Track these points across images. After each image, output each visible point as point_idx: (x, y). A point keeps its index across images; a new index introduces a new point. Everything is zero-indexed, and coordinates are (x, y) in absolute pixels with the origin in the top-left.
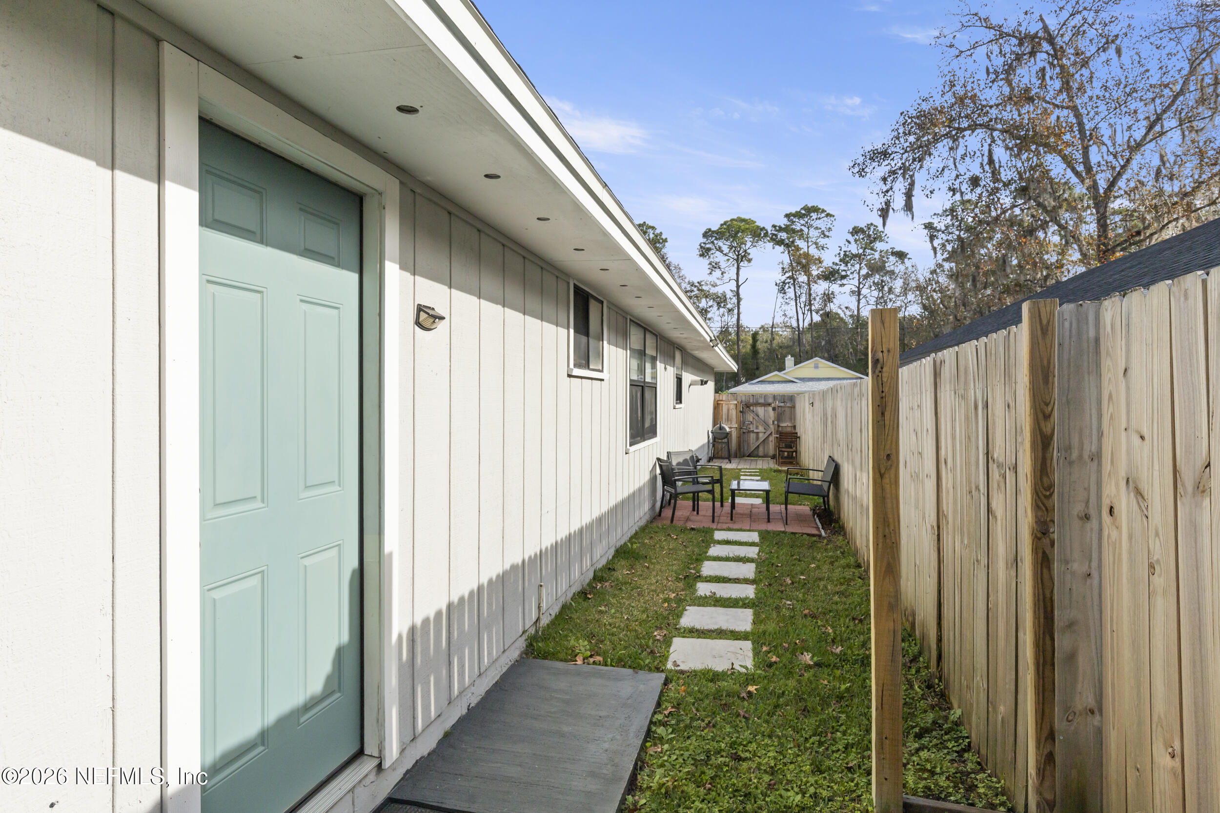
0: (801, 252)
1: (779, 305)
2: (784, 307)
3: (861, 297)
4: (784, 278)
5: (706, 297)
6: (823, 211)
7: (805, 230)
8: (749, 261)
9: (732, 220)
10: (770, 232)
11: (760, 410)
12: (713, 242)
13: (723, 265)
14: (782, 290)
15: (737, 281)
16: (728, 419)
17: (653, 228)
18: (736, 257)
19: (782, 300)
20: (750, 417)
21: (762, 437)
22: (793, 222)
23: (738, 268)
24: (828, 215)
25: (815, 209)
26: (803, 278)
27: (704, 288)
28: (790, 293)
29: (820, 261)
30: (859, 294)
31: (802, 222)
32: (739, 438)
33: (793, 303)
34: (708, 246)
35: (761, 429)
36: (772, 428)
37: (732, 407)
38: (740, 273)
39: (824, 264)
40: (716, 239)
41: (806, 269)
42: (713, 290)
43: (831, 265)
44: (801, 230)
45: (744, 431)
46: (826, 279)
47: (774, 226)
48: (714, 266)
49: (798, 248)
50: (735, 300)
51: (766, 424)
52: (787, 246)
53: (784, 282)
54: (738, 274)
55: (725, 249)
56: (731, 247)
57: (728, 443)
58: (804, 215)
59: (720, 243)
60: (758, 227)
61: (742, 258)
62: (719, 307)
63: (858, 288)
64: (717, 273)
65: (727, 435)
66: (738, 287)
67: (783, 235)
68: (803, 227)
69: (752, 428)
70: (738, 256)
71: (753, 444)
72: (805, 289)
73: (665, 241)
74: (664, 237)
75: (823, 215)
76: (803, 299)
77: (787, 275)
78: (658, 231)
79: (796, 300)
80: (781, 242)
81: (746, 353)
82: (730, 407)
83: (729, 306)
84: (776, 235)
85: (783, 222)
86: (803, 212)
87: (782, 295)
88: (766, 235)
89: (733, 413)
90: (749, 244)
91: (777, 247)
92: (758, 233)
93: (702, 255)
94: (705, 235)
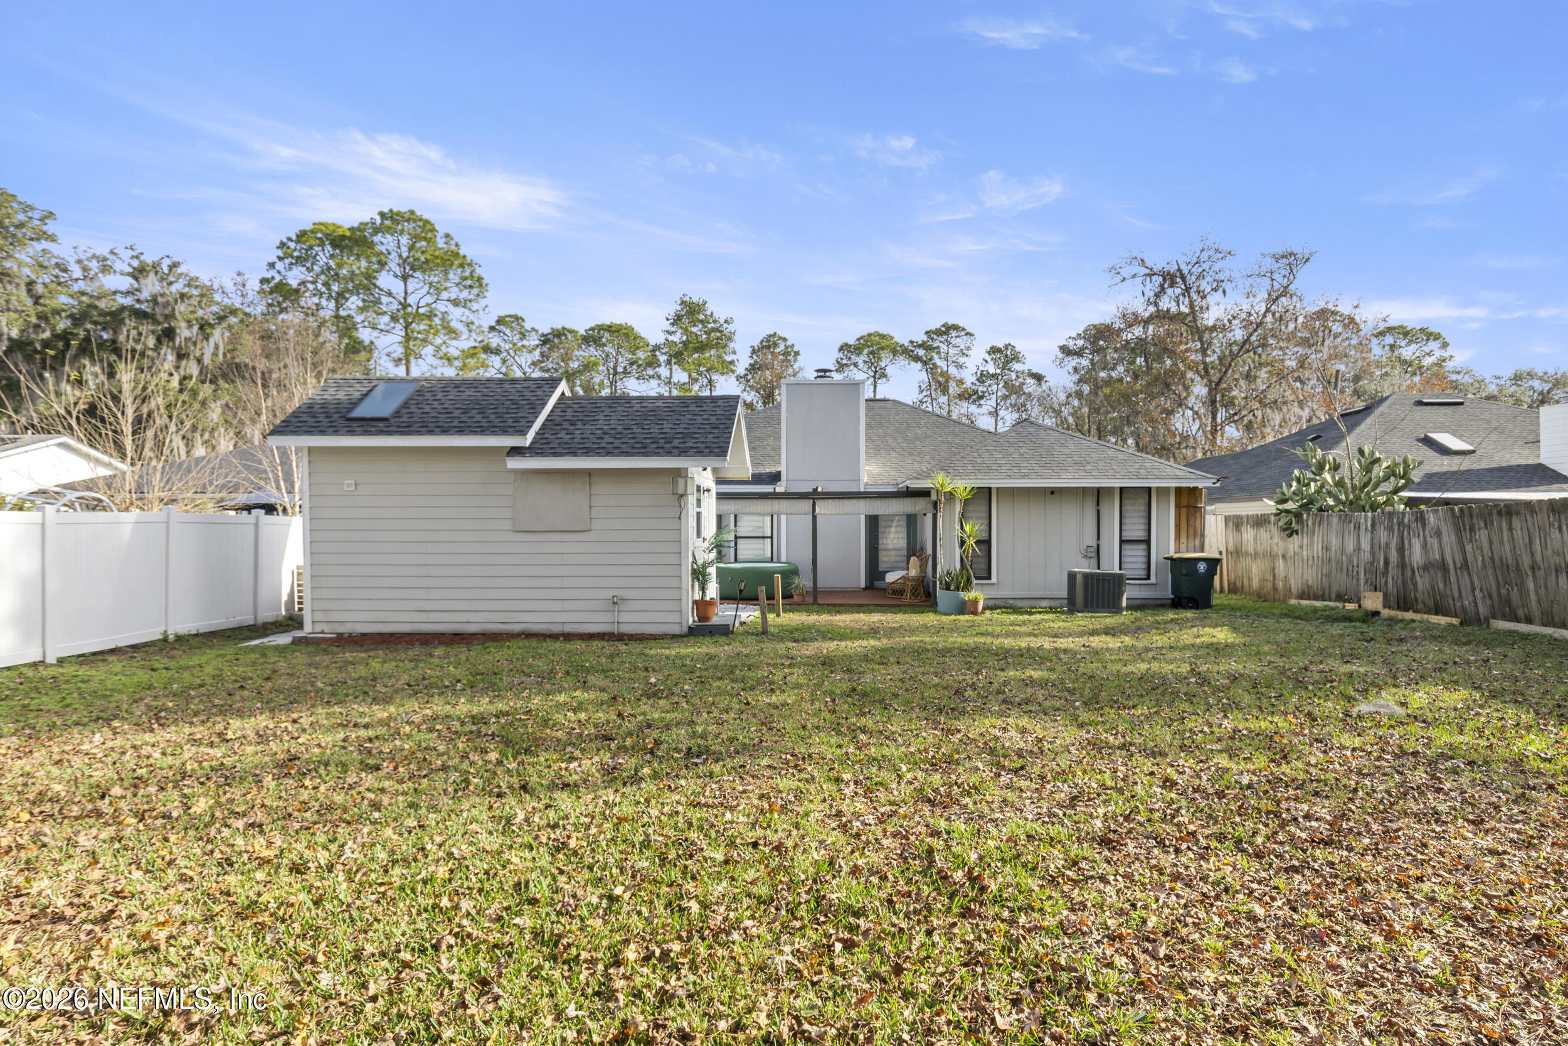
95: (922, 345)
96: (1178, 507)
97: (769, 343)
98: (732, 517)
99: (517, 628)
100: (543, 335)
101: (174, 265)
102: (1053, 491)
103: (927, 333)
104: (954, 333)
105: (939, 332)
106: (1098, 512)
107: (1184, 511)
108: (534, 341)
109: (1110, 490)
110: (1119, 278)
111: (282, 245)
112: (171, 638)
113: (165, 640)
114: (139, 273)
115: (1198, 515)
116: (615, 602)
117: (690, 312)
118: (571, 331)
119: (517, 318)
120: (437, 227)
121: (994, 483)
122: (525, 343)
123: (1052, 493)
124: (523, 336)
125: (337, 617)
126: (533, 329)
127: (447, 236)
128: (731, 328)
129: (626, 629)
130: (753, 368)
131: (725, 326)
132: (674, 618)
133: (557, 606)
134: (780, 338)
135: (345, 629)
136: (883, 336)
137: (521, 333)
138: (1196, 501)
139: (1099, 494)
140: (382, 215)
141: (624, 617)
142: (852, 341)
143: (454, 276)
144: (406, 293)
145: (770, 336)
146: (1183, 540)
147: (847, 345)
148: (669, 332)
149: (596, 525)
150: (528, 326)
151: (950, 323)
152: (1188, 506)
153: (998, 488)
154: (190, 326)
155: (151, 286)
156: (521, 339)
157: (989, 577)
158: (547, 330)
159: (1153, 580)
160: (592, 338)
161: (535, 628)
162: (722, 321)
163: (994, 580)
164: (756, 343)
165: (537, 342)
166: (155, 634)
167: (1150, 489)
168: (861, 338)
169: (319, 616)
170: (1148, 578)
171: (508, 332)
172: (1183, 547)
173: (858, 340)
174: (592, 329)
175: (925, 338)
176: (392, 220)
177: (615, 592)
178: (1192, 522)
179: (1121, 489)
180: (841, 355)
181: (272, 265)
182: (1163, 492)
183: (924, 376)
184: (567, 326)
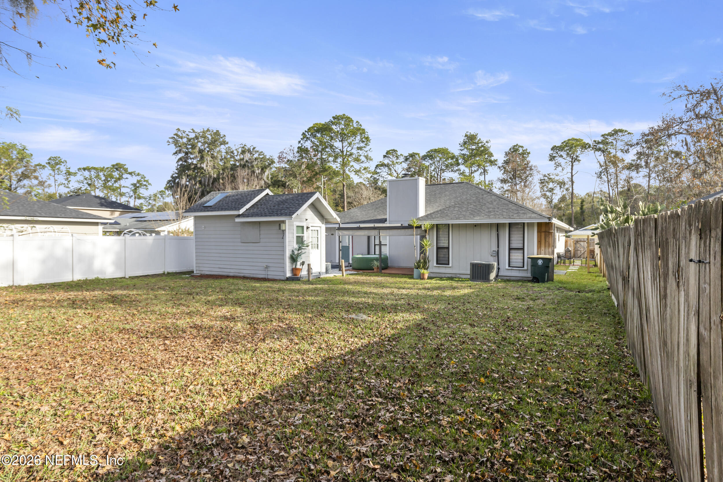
0: (612, 155)
1: (597, 185)
2: (600, 186)
3: (651, 178)
4: (601, 169)
5: (553, 182)
6: (626, 131)
7: (614, 142)
8: (579, 161)
9: (569, 140)
10: (591, 144)
11: (582, 243)
12: (557, 153)
13: (563, 164)
14: (600, 177)
15: (572, 173)
16: (570, 246)
17: (522, 147)
18: (571, 160)
19: (599, 182)
20: (578, 245)
21: (582, 252)
22: (607, 139)
23: (572, 166)
24: (629, 133)
25: (621, 131)
26: (612, 170)
27: (551, 177)
28: (604, 178)
29: (623, 160)
30: (649, 177)
31: (612, 138)
32: (574, 252)
33: (606, 184)
34: (554, 155)
35: (582, 249)
36: (586, 249)
37: (572, 242)
38: (574, 168)
39: (626, 162)
40: (559, 151)
41: (615, 164)
42: (557, 178)
43: (630, 162)
44: (612, 142)
45: (576, 250)
46: (628, 169)
47: (595, 141)
48: (558, 165)
49: (610, 153)
50: (570, 183)
51: (584, 248)
52: (603, 151)
53: (601, 172)
54: (572, 169)
55: (565, 156)
56: (568, 154)
57: (570, 254)
58: (613, 134)
59: (562, 153)
60: (584, 143)
61: (575, 160)
62: (561, 187)
63: (649, 173)
64: (560, 168)
65: (570, 251)
66: (572, 176)
67: (601, 146)
68: (613, 141)
69: (579, 249)
70: (572, 159)
71: (579, 253)
72: (613, 176)
73: (529, 153)
74: (528, 151)
75: (626, 133)
76: (612, 181)
77: (603, 168)
78: (524, 149)
79: (608, 182)
80: (599, 149)
81: (576, 211)
82: (571, 242)
83: (566, 186)
84: (596, 146)
85: (600, 139)
86: (613, 132)
87: (599, 179)
88: (589, 147)
89: (572, 244)
90: (579, 152)
91: (596, 152)
92: (585, 146)
93: (551, 160)
94: (553, 149)
95: (602, 142)
96: (539, 232)
97: (515, 149)
98: (373, 237)
99: (242, 275)
100: (405, 157)
101: (254, 148)
102: (476, 225)
103: (602, 136)
104: (620, 134)
105: (610, 135)
106: (498, 234)
107: (543, 234)
108: (402, 159)
109: (504, 225)
110: (671, 99)
111: (303, 134)
112: (166, 273)
113: (164, 274)
114: (243, 152)
115: (550, 236)
116: (267, 267)
117: (471, 139)
118: (417, 154)
119: (394, 151)
120: (353, 119)
121: (451, 222)
122: (398, 161)
123: (475, 226)
124: (397, 158)
125: (201, 269)
126: (401, 155)
127: (357, 122)
128: (489, 145)
129: (270, 277)
130: (507, 162)
131: (486, 144)
132: (282, 274)
133: (252, 268)
134: (520, 146)
135: (203, 273)
136: (577, 140)
137: (397, 157)
138: (549, 229)
139: (498, 226)
140: (334, 118)
141: (269, 273)
142: (558, 144)
143: (358, 138)
144: (343, 147)
145: (515, 146)
146: (543, 248)
147: (555, 146)
148: (461, 150)
149: (262, 240)
150: (399, 153)
151: (617, 128)
152: (545, 232)
153: (452, 224)
154: (258, 169)
155: (247, 156)
156: (397, 159)
157: (449, 264)
158: (407, 155)
159: (525, 268)
160: (430, 155)
161: (247, 275)
162: (485, 142)
163: (450, 265)
164: (507, 150)
165: (404, 160)
166: (161, 272)
167: (524, 223)
168: (564, 142)
169: (198, 269)
170: (523, 267)
171: (391, 157)
172: (543, 252)
173: (562, 143)
174: (429, 152)
175: (602, 138)
176: (337, 119)
177: (267, 264)
178: (547, 240)
179: (509, 224)
180: (552, 152)
181: (299, 142)
182: (531, 225)
183: (602, 159)
184: (415, 152)
